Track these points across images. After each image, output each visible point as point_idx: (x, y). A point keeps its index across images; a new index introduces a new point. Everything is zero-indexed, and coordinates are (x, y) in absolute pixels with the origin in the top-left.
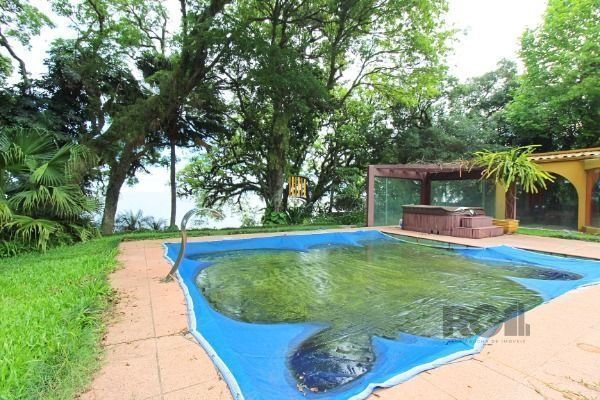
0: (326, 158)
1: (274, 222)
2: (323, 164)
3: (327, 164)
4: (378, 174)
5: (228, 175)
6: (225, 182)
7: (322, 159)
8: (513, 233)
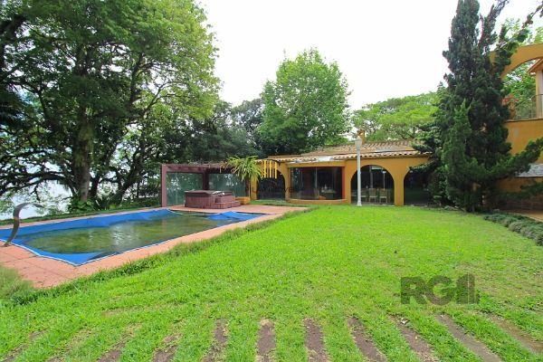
0: (137, 149)
1: (81, 209)
2: (135, 155)
3: (138, 155)
4: (169, 170)
5: (20, 163)
6: (17, 171)
7: (134, 149)
8: (248, 204)
